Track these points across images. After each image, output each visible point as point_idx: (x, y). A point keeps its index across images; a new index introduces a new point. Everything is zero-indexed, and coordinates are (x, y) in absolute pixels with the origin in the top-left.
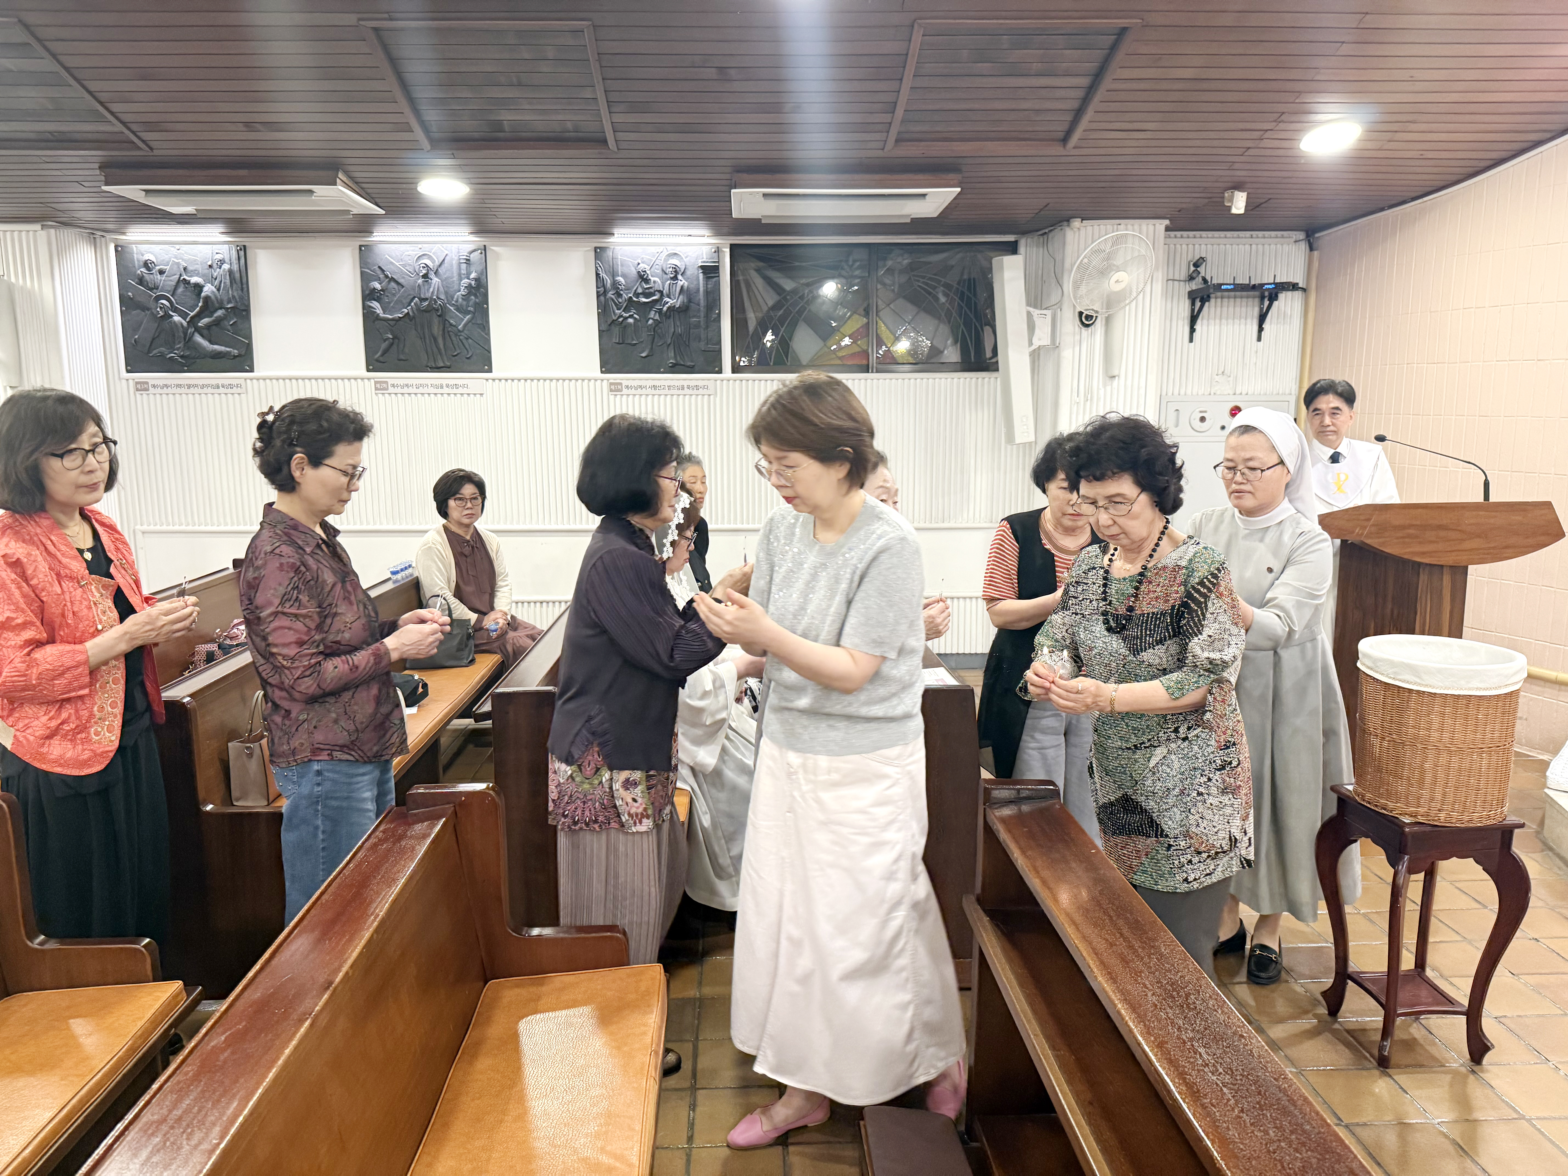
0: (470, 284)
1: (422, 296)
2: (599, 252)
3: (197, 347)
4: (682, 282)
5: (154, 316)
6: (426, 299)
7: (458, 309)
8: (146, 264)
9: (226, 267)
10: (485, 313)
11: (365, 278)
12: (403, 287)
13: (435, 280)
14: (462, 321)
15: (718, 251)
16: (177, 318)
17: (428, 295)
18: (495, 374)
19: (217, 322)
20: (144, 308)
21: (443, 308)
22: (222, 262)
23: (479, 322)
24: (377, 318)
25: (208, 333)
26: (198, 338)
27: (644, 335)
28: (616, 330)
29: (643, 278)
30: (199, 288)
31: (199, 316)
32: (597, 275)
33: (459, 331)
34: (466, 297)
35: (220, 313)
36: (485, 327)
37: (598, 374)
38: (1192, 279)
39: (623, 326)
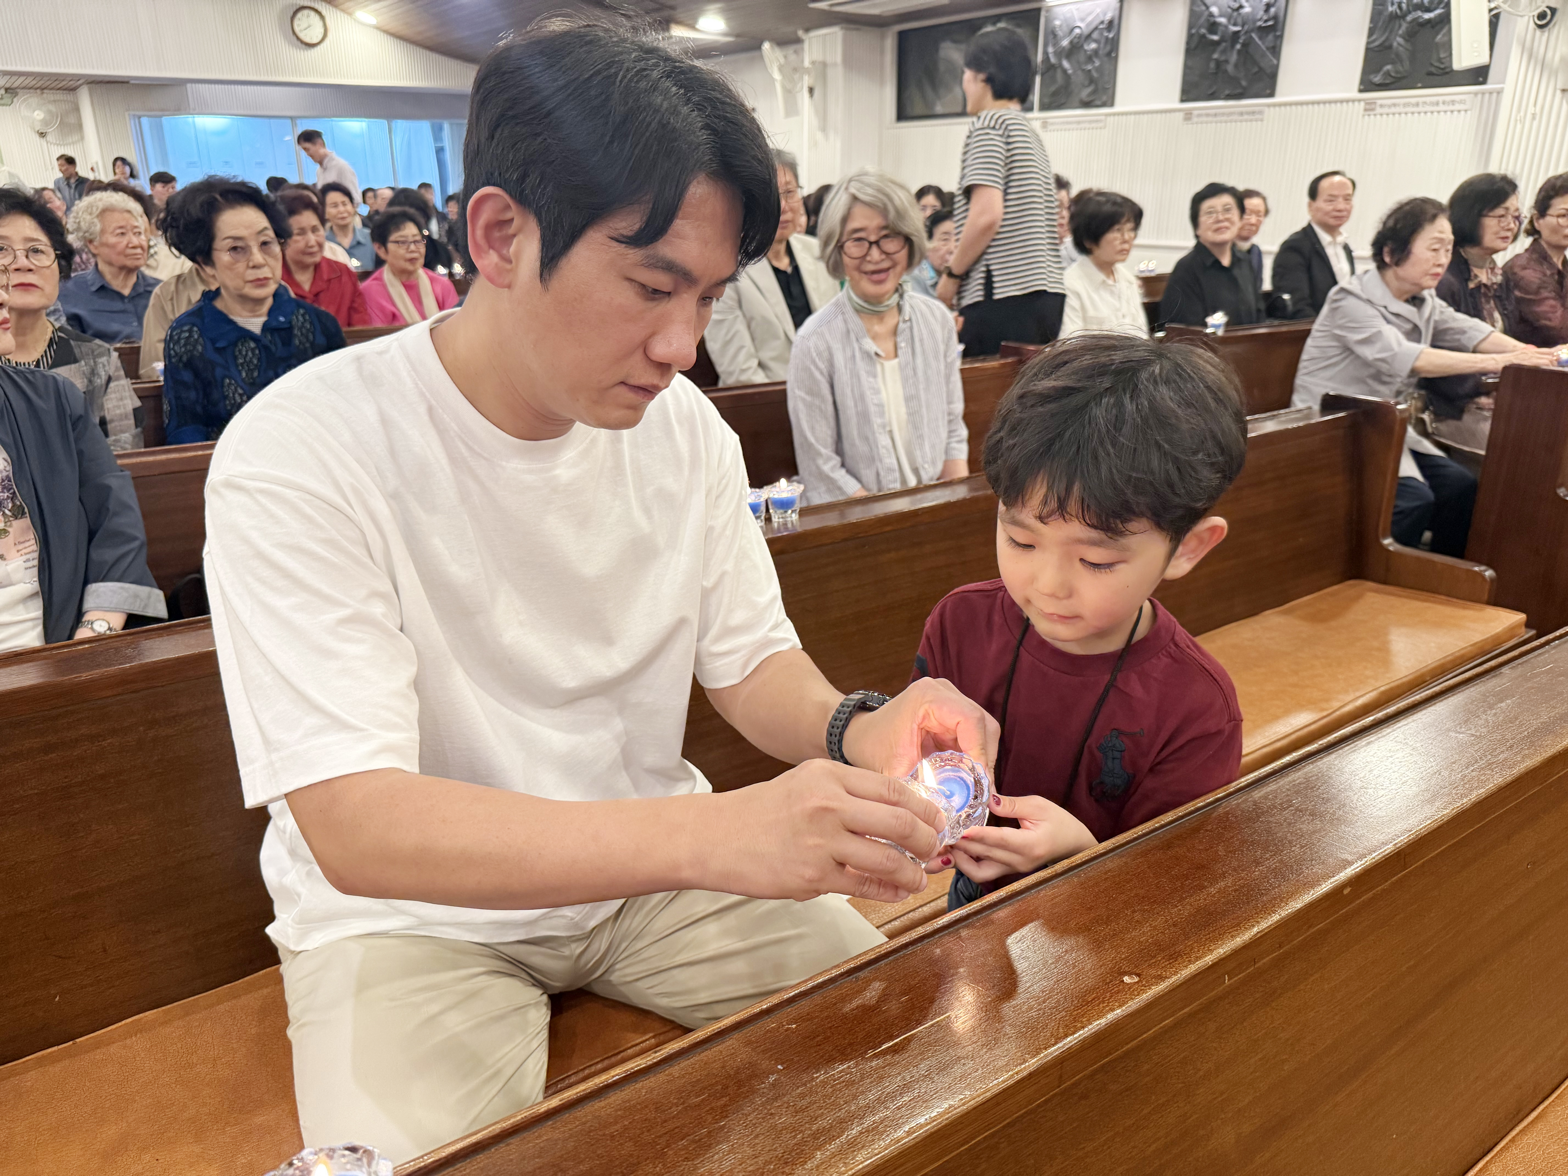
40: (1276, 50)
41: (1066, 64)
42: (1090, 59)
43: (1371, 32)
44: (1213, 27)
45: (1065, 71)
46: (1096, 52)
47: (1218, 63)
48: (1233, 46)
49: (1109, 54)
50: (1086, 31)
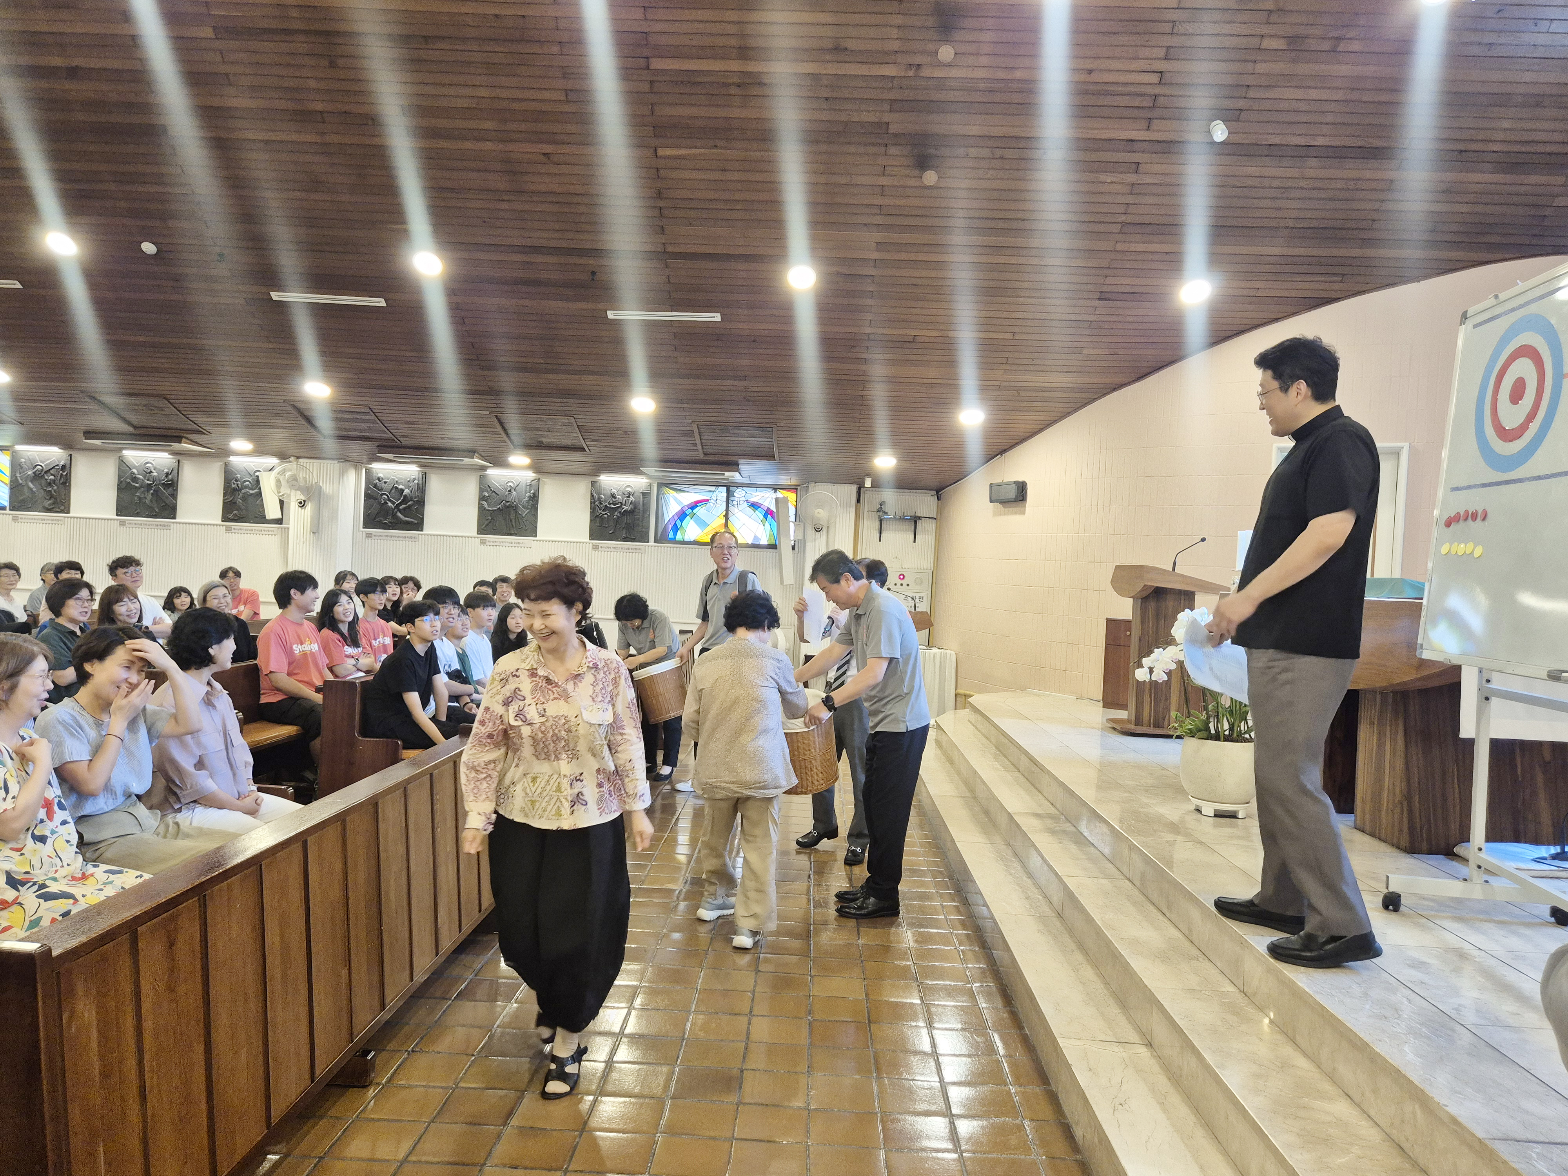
0: (530, 496)
1: (507, 500)
2: (593, 483)
3: (398, 518)
4: (632, 498)
5: (379, 503)
6: (508, 502)
7: (523, 507)
8: (379, 479)
9: (416, 482)
10: (536, 509)
11: (481, 490)
12: (498, 495)
13: (514, 493)
14: (524, 512)
15: (650, 485)
16: (390, 504)
17: (510, 500)
18: (537, 538)
19: (410, 506)
20: (375, 499)
21: (516, 506)
22: (414, 479)
23: (533, 513)
24: (485, 509)
25: (403, 512)
26: (399, 514)
27: (611, 523)
28: (598, 520)
29: (613, 496)
30: (402, 491)
31: (400, 504)
32: (592, 494)
33: (523, 517)
34: (528, 502)
35: (410, 503)
36: (535, 516)
37: (588, 540)
38: (878, 511)
39: (602, 518)
40: (174, 496)
41: (31, 485)
42: (50, 484)
43: (225, 495)
44: (135, 479)
45: (31, 489)
46: (54, 481)
47: (140, 498)
48: (148, 491)
49: (64, 483)
50: (45, 469)
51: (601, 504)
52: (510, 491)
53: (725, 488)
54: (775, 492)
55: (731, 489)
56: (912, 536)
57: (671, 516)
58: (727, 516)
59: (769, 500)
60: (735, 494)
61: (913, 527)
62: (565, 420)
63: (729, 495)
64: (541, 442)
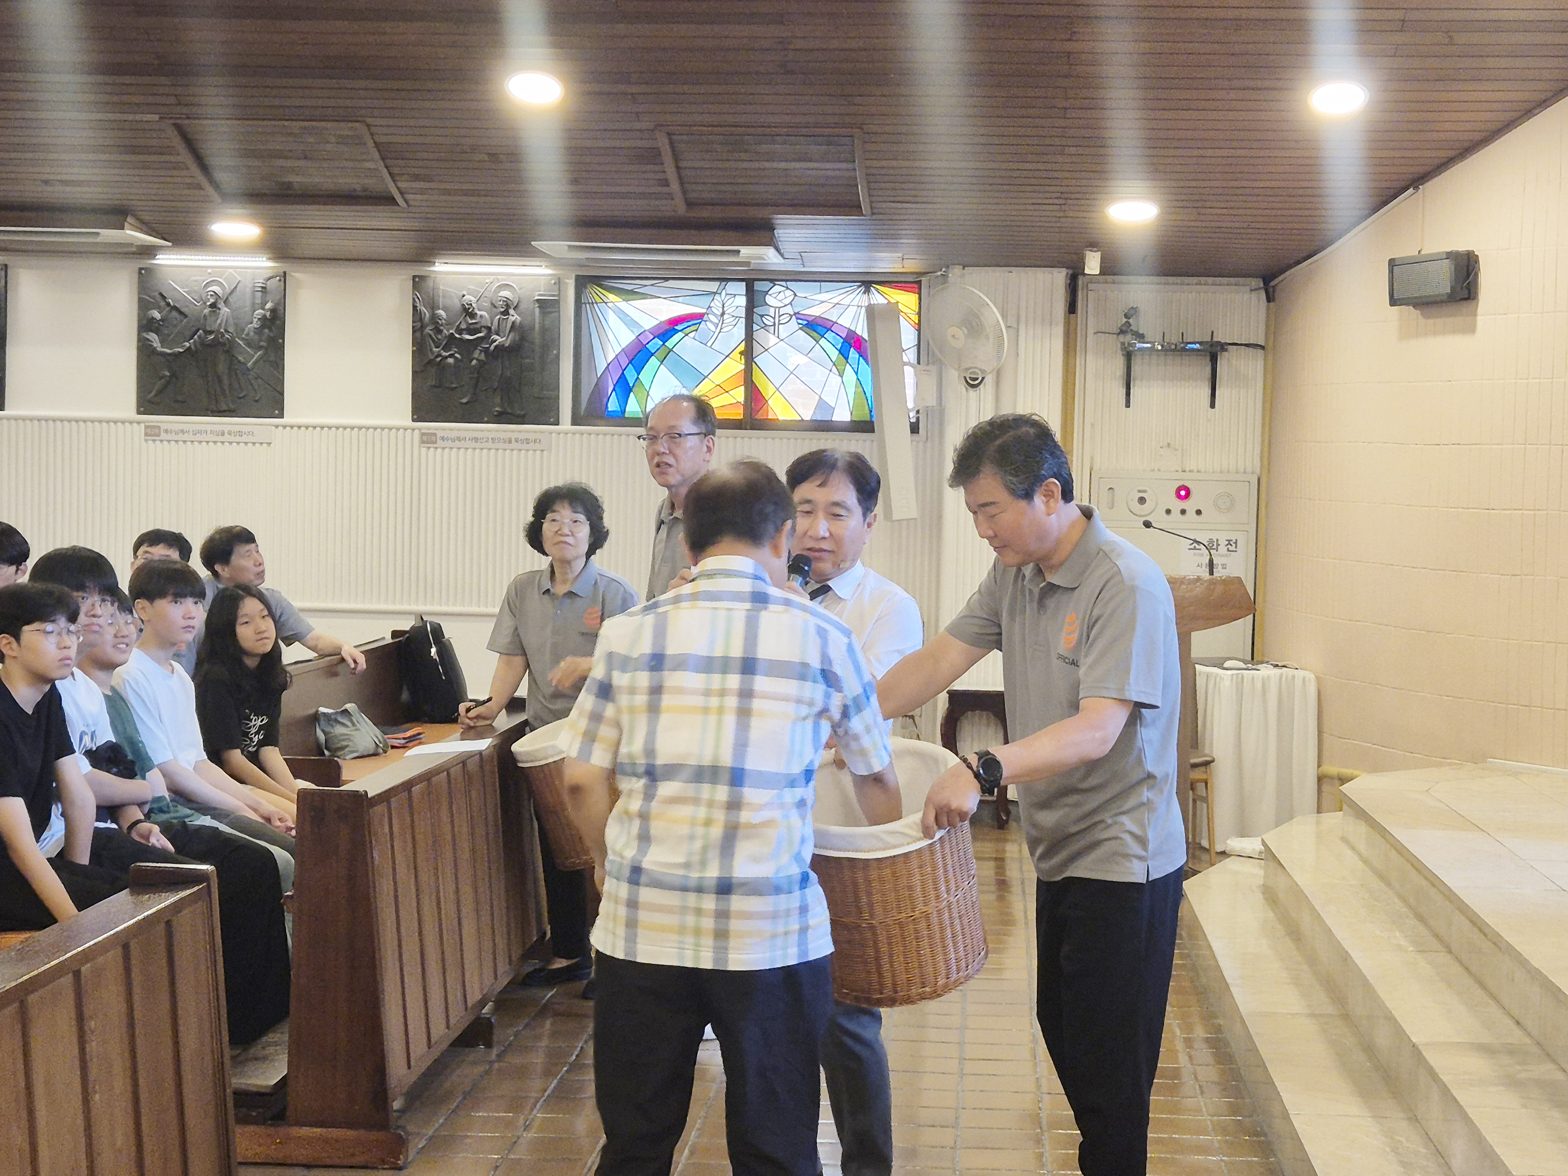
0: (265, 316)
1: (208, 329)
2: (418, 282)
6: (211, 332)
7: (249, 344)
10: (280, 349)
12: (186, 316)
13: (224, 310)
14: (251, 358)
15: (559, 282)
17: (215, 327)
23: (272, 358)
24: (154, 351)
27: (466, 378)
28: (433, 370)
29: (468, 311)
32: (415, 307)
33: (248, 370)
34: (259, 331)
36: (278, 364)
37: (409, 422)
38: (1122, 332)
39: (441, 366)
51: (440, 332)
52: (213, 305)
53: (742, 287)
54: (867, 291)
55: (759, 286)
56: (1208, 391)
57: (611, 357)
58: (749, 355)
59: (852, 310)
60: (769, 299)
61: (1208, 369)
62: (345, 129)
63: (754, 301)
64: (289, 185)
